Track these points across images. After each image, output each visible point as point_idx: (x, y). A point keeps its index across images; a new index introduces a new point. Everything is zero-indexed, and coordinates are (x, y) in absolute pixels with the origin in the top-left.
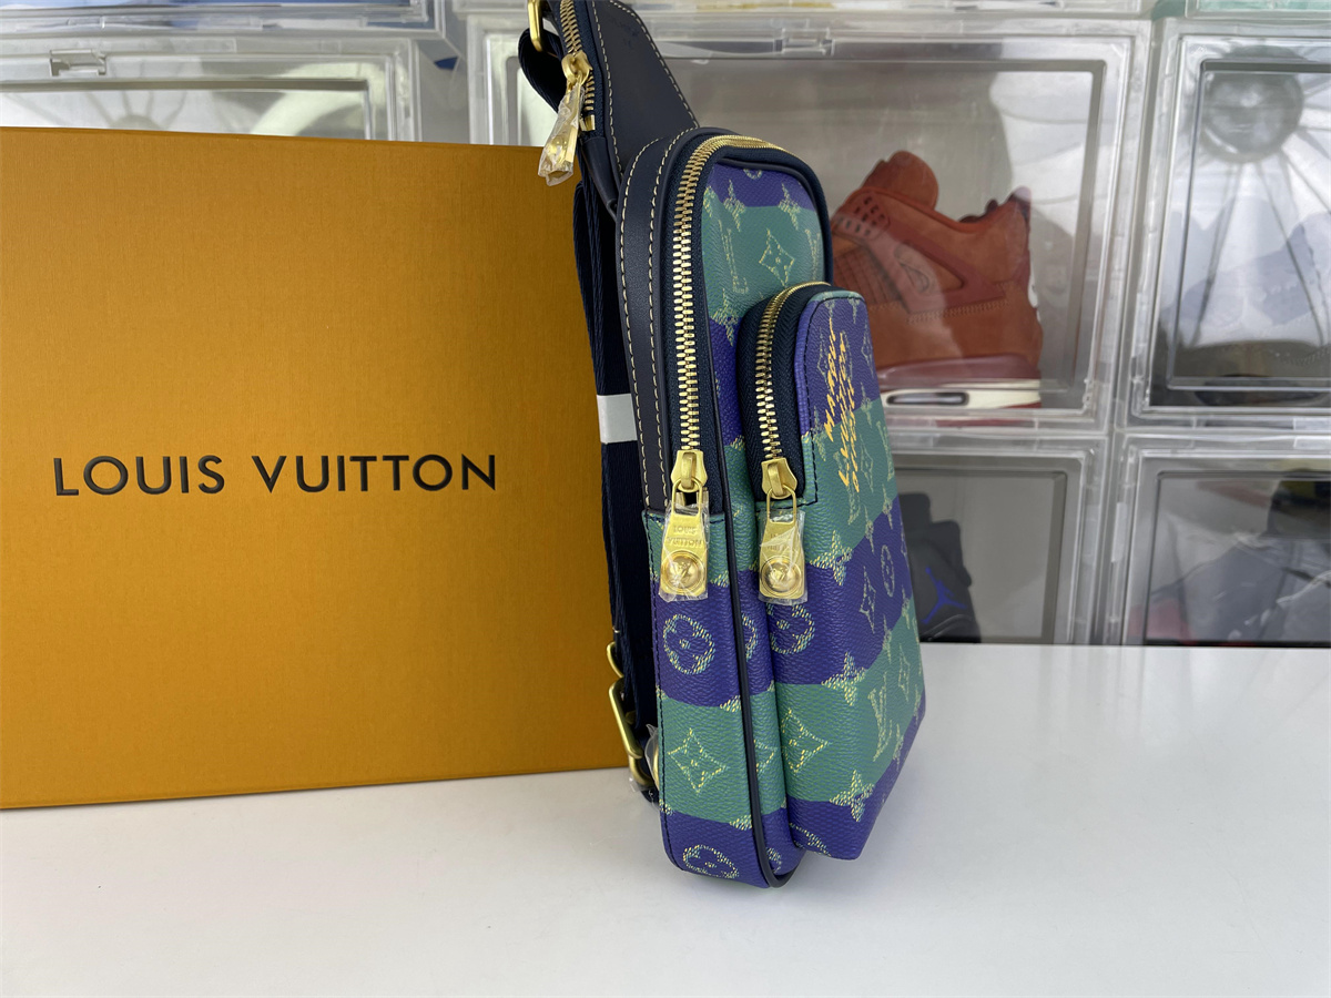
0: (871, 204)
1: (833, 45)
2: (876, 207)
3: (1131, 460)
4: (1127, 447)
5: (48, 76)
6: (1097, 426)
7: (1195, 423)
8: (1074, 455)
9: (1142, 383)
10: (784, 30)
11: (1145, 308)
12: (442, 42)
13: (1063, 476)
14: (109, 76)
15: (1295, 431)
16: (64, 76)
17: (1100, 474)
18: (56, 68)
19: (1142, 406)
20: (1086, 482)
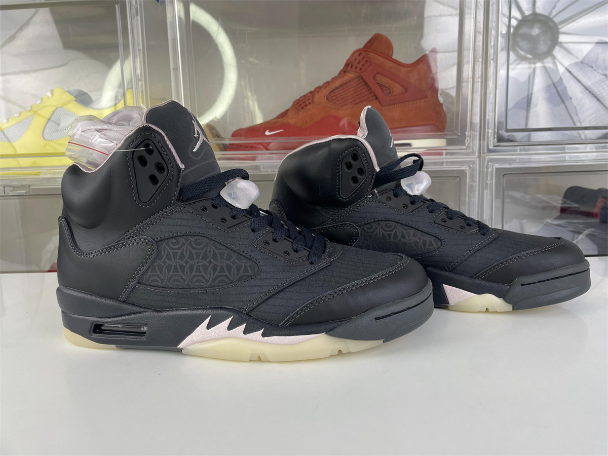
0: (362, 56)
2: (364, 57)
3: (490, 170)
4: (488, 162)
6: (473, 153)
7: (518, 151)
8: (463, 168)
9: (492, 131)
11: (491, 96)
13: (459, 179)
15: (567, 151)
17: (476, 177)
19: (494, 143)
20: (470, 181)
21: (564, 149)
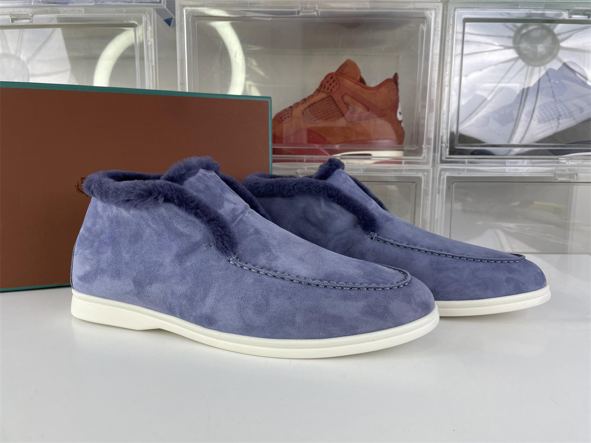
1: (319, 12)
3: (442, 178)
4: (440, 171)
5: (10, 23)
6: (427, 163)
7: (466, 162)
8: (420, 175)
9: (445, 146)
10: (300, 6)
11: (445, 116)
12: (165, 9)
13: (415, 184)
14: (35, 23)
15: (507, 165)
16: (17, 23)
17: (430, 184)
18: (13, 20)
19: (446, 155)
20: (424, 186)
21: (505, 163)
